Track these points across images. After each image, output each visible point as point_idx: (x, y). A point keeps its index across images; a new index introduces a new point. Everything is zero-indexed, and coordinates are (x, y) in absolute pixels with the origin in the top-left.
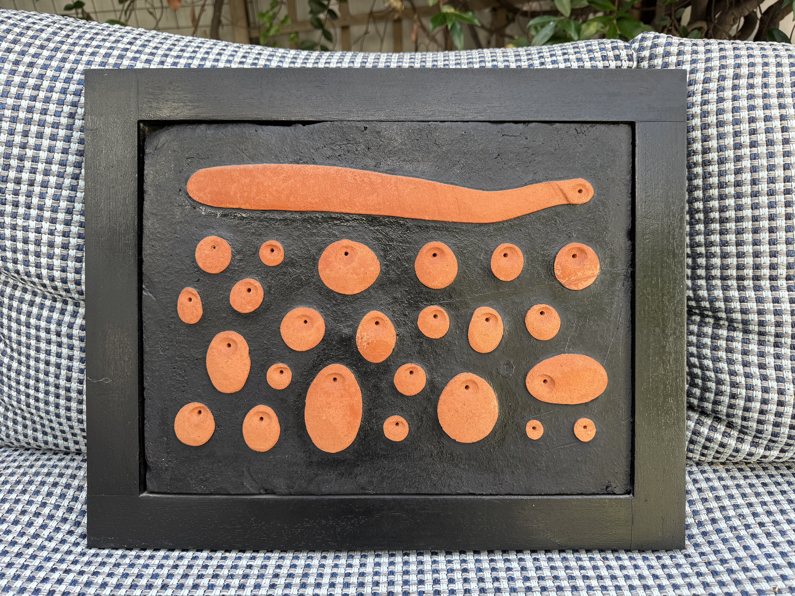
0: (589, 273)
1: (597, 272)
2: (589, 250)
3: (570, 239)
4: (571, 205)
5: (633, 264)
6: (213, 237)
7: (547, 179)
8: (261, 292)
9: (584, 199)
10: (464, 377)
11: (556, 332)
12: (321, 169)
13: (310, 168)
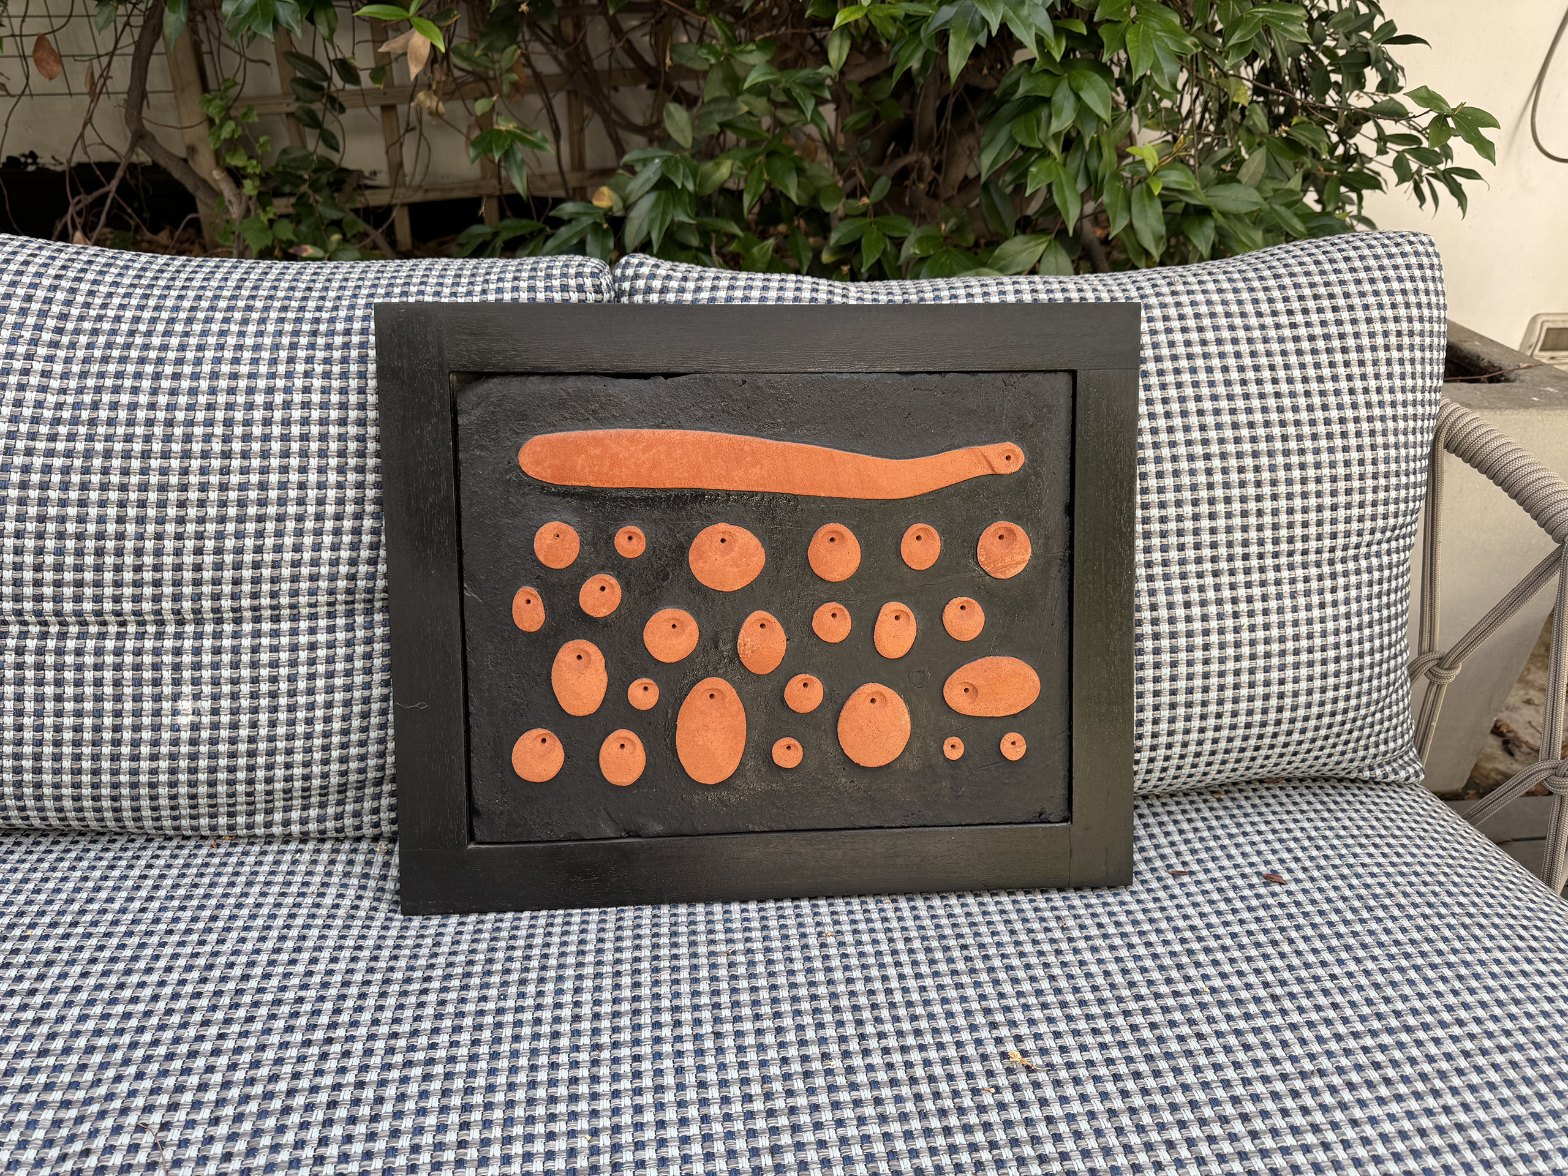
0: (1019, 558)
1: (1028, 556)
2: (1019, 530)
3: (995, 518)
4: (996, 476)
5: (1071, 546)
6: (556, 524)
7: (968, 443)
8: (618, 591)
9: (1013, 467)
10: (870, 688)
11: (979, 631)
12: (691, 434)
13: (676, 434)
